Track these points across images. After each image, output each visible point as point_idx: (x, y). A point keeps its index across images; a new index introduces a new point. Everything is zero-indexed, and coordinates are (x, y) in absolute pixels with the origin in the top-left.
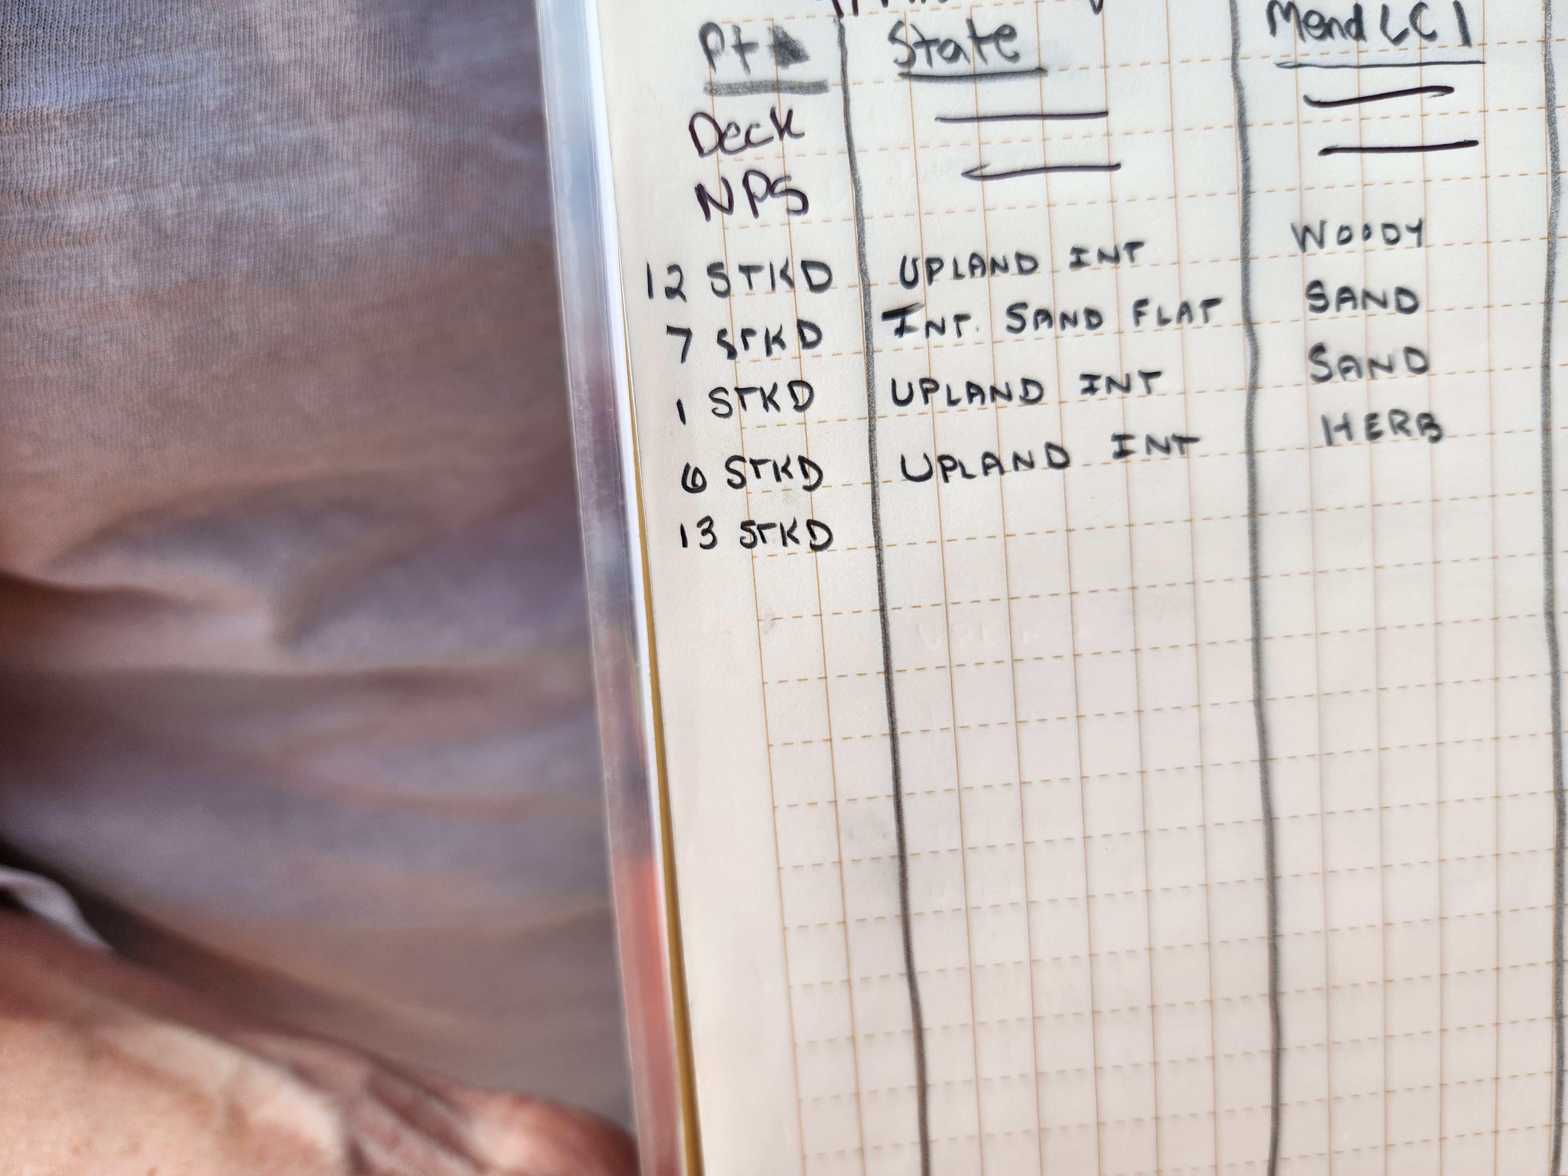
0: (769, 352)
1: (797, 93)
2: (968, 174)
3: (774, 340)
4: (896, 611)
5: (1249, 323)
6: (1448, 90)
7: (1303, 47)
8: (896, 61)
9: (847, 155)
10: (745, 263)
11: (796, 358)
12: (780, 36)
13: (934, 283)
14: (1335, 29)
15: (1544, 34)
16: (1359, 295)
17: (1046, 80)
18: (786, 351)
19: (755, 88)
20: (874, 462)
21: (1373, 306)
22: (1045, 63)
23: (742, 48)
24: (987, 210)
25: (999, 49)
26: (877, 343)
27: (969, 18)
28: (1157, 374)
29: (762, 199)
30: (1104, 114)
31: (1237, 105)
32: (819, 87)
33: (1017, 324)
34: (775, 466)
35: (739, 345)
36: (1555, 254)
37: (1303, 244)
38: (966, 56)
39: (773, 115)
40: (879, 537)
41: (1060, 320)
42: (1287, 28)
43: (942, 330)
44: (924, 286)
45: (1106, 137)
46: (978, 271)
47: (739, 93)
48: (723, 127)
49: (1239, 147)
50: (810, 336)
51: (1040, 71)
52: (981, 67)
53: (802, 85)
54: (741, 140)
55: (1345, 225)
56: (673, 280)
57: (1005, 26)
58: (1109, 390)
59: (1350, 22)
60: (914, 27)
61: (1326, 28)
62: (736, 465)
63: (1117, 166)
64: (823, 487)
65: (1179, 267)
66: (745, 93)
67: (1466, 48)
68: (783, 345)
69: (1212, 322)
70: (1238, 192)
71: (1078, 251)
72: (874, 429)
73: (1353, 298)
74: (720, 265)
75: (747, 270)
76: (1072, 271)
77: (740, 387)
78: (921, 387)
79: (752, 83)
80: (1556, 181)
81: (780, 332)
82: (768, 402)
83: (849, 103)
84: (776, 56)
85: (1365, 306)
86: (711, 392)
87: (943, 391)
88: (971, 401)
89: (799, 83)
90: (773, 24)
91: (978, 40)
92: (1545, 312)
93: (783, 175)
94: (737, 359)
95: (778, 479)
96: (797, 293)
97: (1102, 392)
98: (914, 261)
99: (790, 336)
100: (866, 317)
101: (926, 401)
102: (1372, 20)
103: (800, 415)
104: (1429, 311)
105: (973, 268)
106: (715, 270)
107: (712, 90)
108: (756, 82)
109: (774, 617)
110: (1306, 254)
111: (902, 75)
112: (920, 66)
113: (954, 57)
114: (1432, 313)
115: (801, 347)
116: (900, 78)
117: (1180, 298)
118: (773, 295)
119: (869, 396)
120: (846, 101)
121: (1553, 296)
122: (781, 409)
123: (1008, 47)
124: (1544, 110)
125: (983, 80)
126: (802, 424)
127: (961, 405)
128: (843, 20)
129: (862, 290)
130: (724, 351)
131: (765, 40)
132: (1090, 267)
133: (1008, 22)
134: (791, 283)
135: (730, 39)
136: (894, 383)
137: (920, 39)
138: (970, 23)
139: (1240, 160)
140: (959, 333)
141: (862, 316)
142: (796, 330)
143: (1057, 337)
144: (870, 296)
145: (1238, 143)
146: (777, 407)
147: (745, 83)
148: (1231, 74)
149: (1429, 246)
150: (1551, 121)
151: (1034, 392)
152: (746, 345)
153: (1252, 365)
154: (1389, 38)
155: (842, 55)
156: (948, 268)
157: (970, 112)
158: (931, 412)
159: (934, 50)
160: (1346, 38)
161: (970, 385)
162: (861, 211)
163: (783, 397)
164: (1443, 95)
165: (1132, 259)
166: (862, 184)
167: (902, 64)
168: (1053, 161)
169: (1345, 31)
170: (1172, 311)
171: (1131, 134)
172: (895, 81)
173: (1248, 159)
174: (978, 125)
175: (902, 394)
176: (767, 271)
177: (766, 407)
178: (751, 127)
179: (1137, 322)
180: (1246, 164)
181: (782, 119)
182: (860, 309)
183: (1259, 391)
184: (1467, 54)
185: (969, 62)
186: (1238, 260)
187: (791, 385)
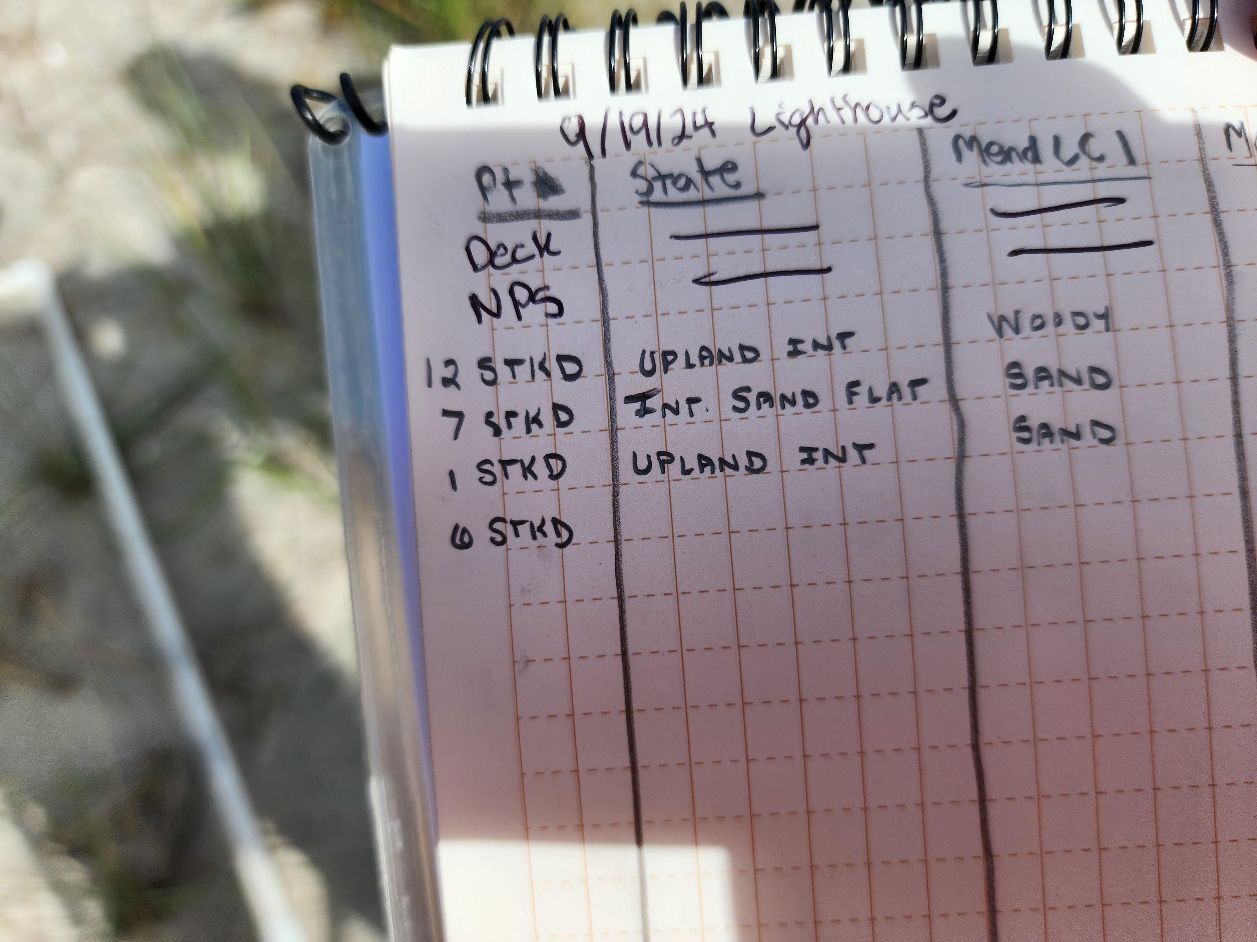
0: (529, 431)
1: (555, 219)
2: (697, 281)
3: (534, 421)
4: (637, 656)
5: (954, 400)
6: (1120, 201)
7: (986, 171)
8: (637, 192)
9: (596, 268)
10: (510, 357)
11: (551, 435)
12: (541, 174)
13: (669, 372)
14: (1014, 155)
15: (1199, 155)
16: (1054, 373)
17: (764, 202)
18: (543, 429)
19: (520, 216)
20: (618, 523)
21: (1069, 385)
22: (763, 187)
23: (510, 185)
24: (714, 310)
25: (724, 180)
26: (620, 423)
27: (698, 157)
28: (871, 446)
29: (524, 306)
30: (815, 227)
31: (931, 217)
32: (573, 214)
33: (741, 405)
34: (532, 525)
35: (503, 425)
36: (1235, 335)
37: (1000, 332)
38: (696, 187)
39: (535, 238)
40: (621, 589)
41: (780, 400)
42: (971, 157)
43: (676, 411)
44: (661, 374)
45: (817, 247)
46: (707, 362)
47: (507, 221)
48: (493, 247)
49: (935, 251)
50: (564, 417)
51: (759, 195)
52: (708, 194)
53: (558, 213)
54: (508, 258)
55: (1037, 313)
56: (448, 372)
57: (727, 163)
58: (826, 462)
59: (1026, 151)
60: (652, 166)
61: (1006, 155)
62: (498, 526)
63: (829, 270)
64: (573, 544)
65: (887, 352)
66: (512, 220)
67: (1131, 168)
68: (540, 425)
69: (920, 400)
70: (937, 288)
71: (794, 342)
72: (618, 495)
73: (1049, 377)
74: (489, 359)
75: (511, 363)
76: (789, 358)
77: (504, 459)
78: (659, 459)
79: (517, 212)
80: (1228, 273)
81: (538, 414)
82: (527, 472)
83: (597, 226)
84: (537, 191)
85: (1061, 385)
86: (479, 463)
87: (677, 463)
88: (702, 471)
89: (557, 211)
90: (536, 166)
91: (706, 174)
92: (1232, 386)
93: (543, 286)
94: (502, 436)
95: (534, 538)
96: (553, 381)
97: (820, 463)
98: (652, 353)
99: (547, 417)
100: (610, 400)
101: (663, 472)
102: (1046, 148)
103: (553, 484)
104: (1121, 387)
105: (702, 358)
106: (485, 363)
107: (485, 218)
108: (521, 211)
109: (528, 660)
110: (1002, 339)
111: (643, 203)
112: (658, 195)
113: (686, 188)
114: (1124, 388)
115: (555, 426)
116: (640, 206)
117: (889, 379)
118: (533, 384)
119: (613, 466)
120: (595, 225)
121: (1238, 372)
122: (538, 478)
123: (731, 178)
124: (1209, 215)
125: (711, 204)
126: (556, 490)
127: (693, 474)
128: (593, 162)
129: (607, 378)
130: (490, 430)
131: (528, 178)
132: (806, 355)
133: (731, 160)
134: (548, 374)
135: (500, 177)
136: (634, 455)
137: (657, 175)
138: (699, 161)
139: (937, 261)
140: (692, 415)
141: (607, 400)
142: (551, 412)
143: (777, 416)
144: (614, 383)
145: (935, 247)
146: (535, 477)
147: (512, 212)
148: (924, 193)
149: (1117, 331)
150: (1218, 223)
151: (758, 463)
152: (510, 426)
153: (959, 436)
154: (1062, 161)
155: (592, 189)
156: (681, 359)
157: (700, 230)
158: (667, 480)
159: (668, 182)
160: (1024, 163)
161: (700, 457)
162: (607, 313)
163: (540, 468)
164: (1116, 205)
165: (844, 347)
166: (608, 292)
167: (642, 194)
168: (770, 268)
169: (1023, 156)
170: (881, 391)
171: (840, 243)
172: (637, 208)
173: (944, 260)
174: (707, 241)
175: (642, 464)
176: (528, 364)
177: (526, 477)
178: (517, 247)
179: (851, 402)
180: (943, 264)
181: (542, 240)
182: (605, 393)
183: (967, 460)
184: (1132, 171)
185: (699, 191)
186: (940, 345)
187: (548, 457)
